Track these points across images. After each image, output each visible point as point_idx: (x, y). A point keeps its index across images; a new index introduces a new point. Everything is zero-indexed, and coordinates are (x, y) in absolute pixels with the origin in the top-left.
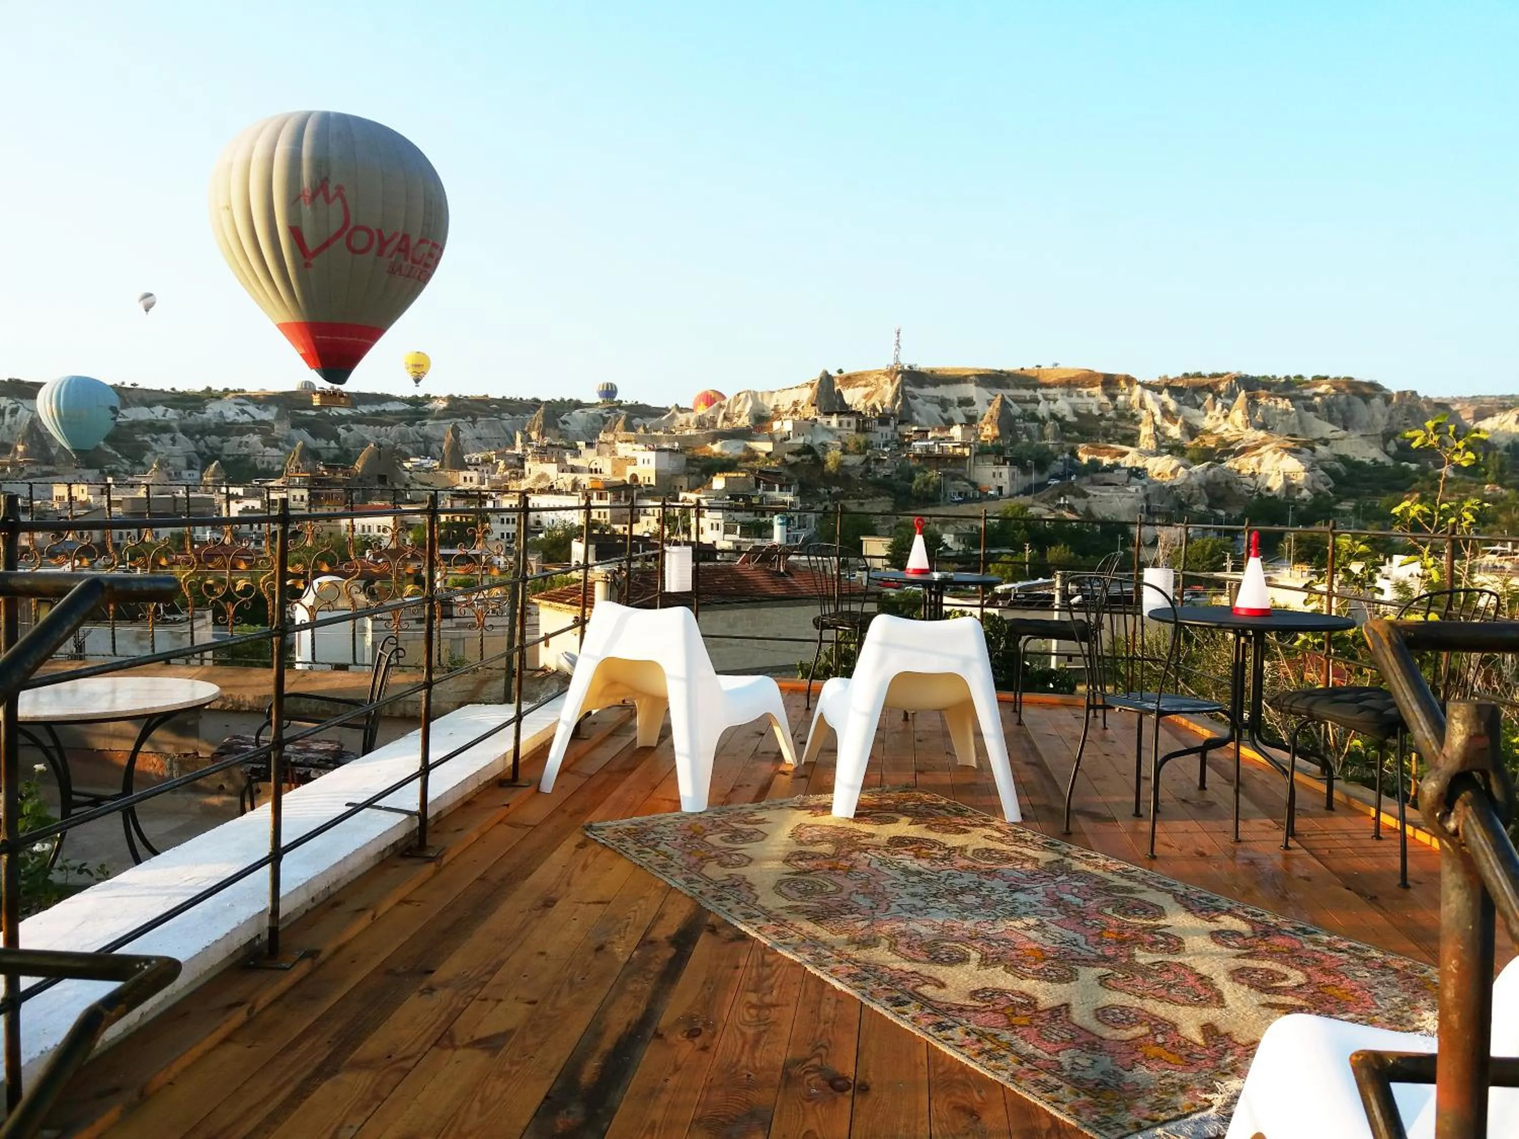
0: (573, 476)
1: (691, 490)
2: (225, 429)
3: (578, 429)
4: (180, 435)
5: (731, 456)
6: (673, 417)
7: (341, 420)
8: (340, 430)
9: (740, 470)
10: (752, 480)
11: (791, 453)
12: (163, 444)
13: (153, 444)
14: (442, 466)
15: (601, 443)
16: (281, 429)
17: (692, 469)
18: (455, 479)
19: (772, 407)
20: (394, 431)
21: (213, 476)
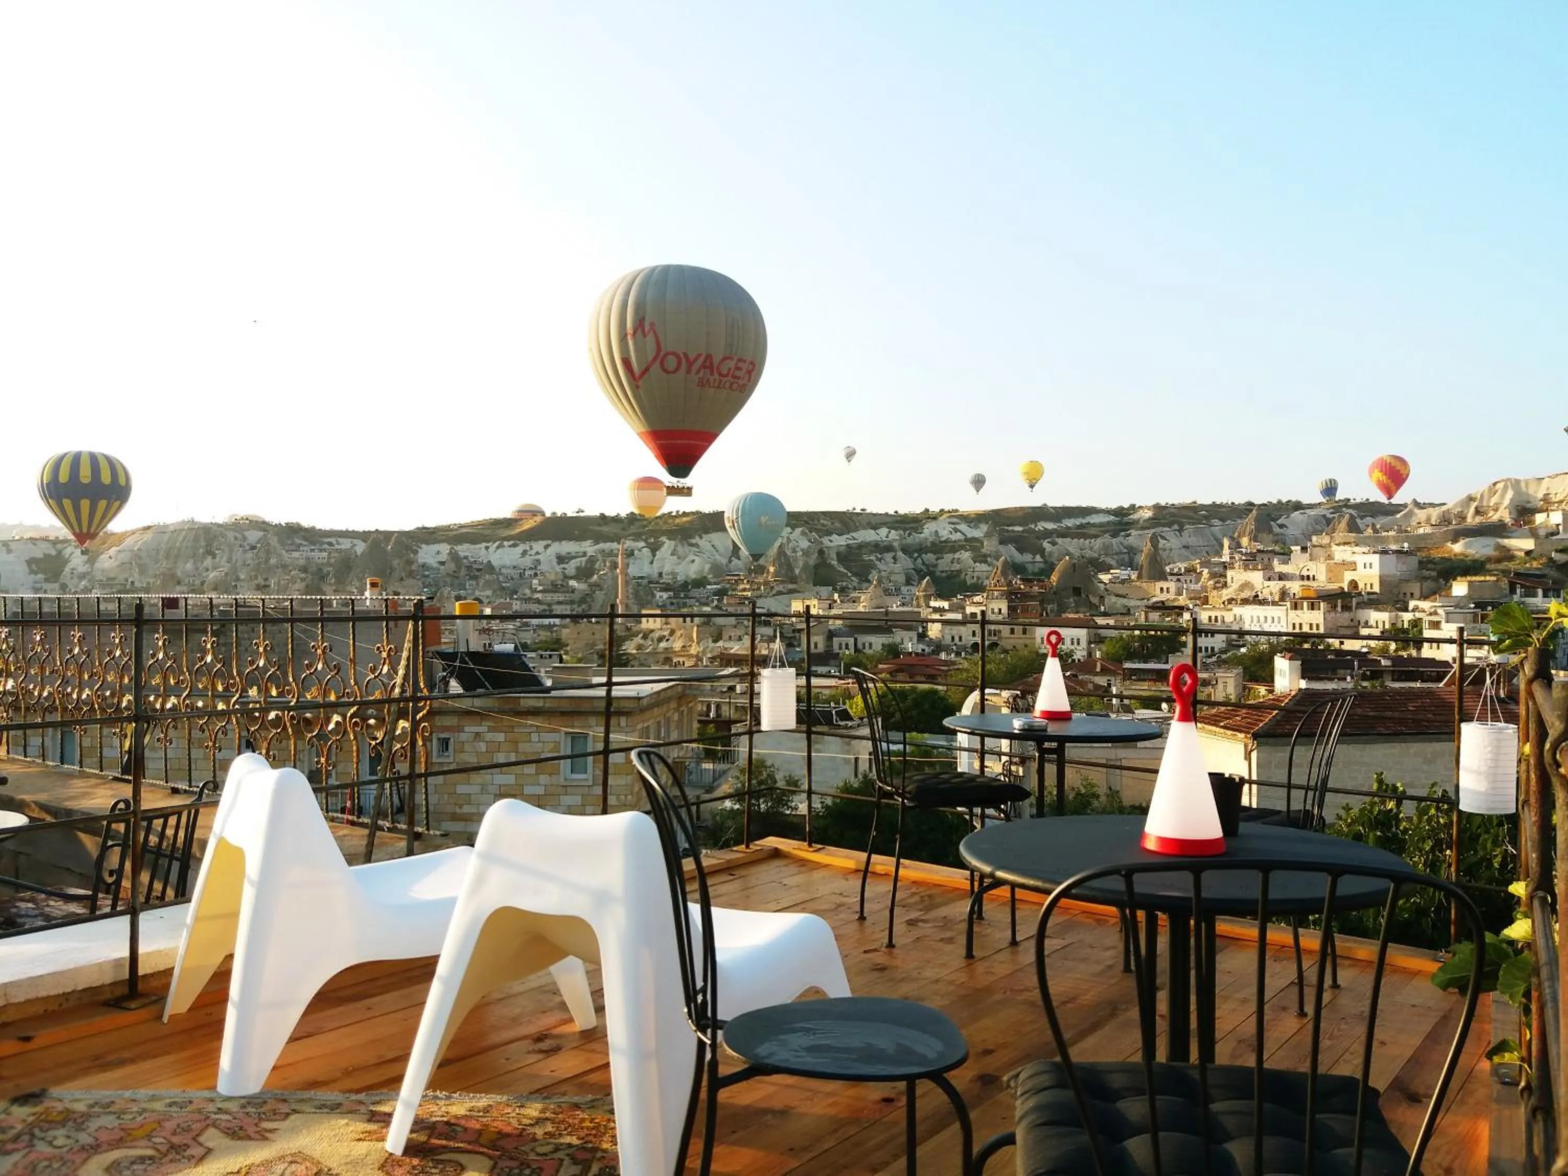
0: (1281, 583)
1: (1424, 597)
2: (940, 547)
3: (1297, 533)
4: (900, 554)
5: (1477, 556)
6: (1410, 514)
7: (1047, 534)
8: (1046, 544)
9: (1490, 572)
10: (1505, 583)
11: (1557, 551)
12: (887, 563)
13: (877, 563)
14: (1140, 577)
15: (1314, 546)
16: (990, 546)
17: (1426, 573)
18: (1151, 590)
19: (1540, 495)
20: (1098, 543)
21: (925, 591)
